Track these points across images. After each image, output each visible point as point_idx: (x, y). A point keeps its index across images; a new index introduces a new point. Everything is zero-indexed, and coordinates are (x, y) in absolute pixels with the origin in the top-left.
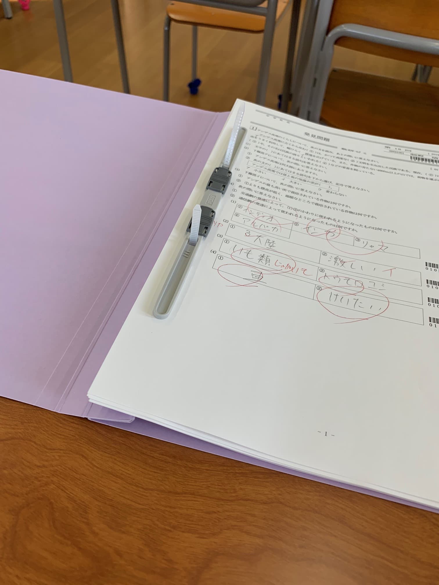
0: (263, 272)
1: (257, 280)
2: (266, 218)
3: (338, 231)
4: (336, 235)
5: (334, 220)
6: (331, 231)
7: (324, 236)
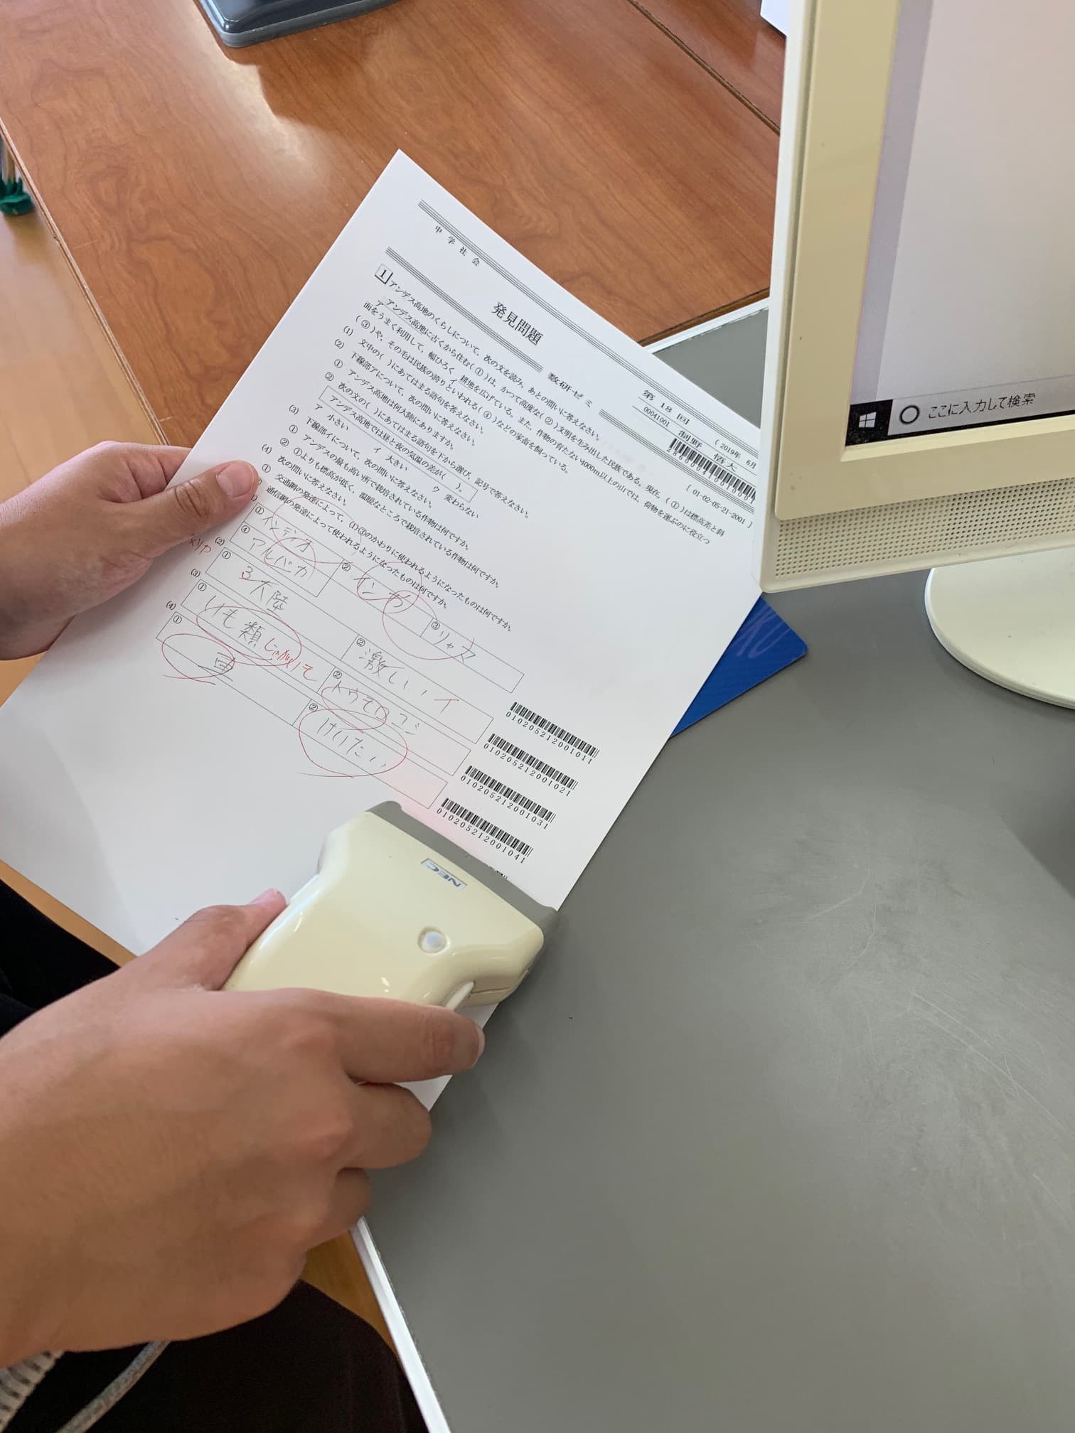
0: (239, 658)
1: (220, 671)
2: (297, 542)
3: (412, 599)
4: (406, 605)
5: (421, 571)
6: (403, 594)
7: (381, 604)
